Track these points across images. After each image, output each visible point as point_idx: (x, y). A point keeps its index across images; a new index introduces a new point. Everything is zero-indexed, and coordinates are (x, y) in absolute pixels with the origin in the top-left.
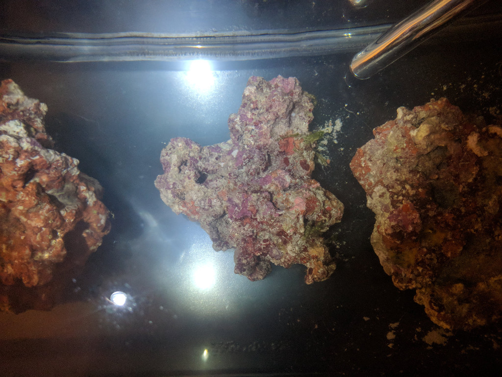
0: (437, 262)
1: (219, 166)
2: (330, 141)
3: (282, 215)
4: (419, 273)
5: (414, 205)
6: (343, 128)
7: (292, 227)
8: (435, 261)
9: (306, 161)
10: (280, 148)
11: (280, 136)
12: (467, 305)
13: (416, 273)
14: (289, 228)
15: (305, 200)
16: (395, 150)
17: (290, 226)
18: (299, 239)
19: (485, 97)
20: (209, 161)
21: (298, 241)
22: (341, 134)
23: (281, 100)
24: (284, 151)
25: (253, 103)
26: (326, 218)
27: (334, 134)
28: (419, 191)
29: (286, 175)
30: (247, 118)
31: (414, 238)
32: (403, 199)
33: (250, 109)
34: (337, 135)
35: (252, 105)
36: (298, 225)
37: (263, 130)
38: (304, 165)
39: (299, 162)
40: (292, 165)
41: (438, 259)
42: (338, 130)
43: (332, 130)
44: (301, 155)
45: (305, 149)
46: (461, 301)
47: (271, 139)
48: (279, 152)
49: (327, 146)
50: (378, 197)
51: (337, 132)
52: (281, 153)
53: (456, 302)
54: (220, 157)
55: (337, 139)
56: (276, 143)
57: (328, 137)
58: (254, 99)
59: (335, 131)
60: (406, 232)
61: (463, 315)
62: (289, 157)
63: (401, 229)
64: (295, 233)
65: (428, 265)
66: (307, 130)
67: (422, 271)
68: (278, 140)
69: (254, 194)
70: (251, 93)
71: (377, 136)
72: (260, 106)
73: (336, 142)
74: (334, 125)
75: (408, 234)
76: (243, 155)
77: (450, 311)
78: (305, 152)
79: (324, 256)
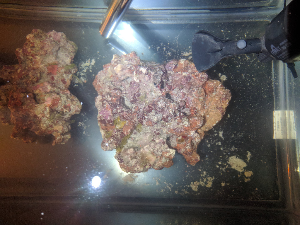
0: (120, 137)
1: (11, 77)
2: (88, 70)
3: (37, 106)
4: (111, 142)
5: (110, 106)
6: (95, 64)
7: (41, 113)
8: (119, 136)
9: (64, 79)
10: (48, 71)
11: (48, 64)
12: (135, 160)
13: (110, 142)
14: (40, 114)
15: (52, 99)
16: (111, 77)
17: (39, 113)
18: (46, 120)
19: (168, 54)
20: (4, 74)
21: (46, 121)
22: (94, 67)
23: (49, 44)
24: (51, 73)
25: (31, 43)
26: (67, 110)
27: (91, 67)
28: (113, 99)
29: (48, 85)
30: (28, 51)
31: (111, 123)
32: (106, 103)
33: (30, 47)
34: (92, 68)
35: (31, 45)
36: (45, 113)
37: (37, 59)
38: (64, 81)
39: (61, 80)
40: (56, 80)
41: (120, 135)
42: (93, 65)
43: (89, 64)
44: (62, 75)
45: (65, 73)
46: (132, 158)
47: (41, 65)
48: (48, 73)
49: (86, 73)
50: (99, 102)
51: (92, 66)
52: (49, 74)
53: (130, 158)
54: (12, 72)
55: (91, 70)
56: (45, 67)
57: (87, 68)
58: (32, 41)
59: (91, 65)
60: (107, 120)
61: (133, 166)
62: (54, 76)
63: (104, 118)
64: (43, 117)
65: (115, 138)
66: (70, 63)
67: (113, 141)
68: (46, 66)
69: (22, 94)
70: (30, 37)
71: (104, 69)
72: (36, 46)
73: (91, 71)
74: (91, 62)
75: (108, 121)
76: (23, 72)
77: (126, 163)
78: (64, 74)
79: (62, 131)
